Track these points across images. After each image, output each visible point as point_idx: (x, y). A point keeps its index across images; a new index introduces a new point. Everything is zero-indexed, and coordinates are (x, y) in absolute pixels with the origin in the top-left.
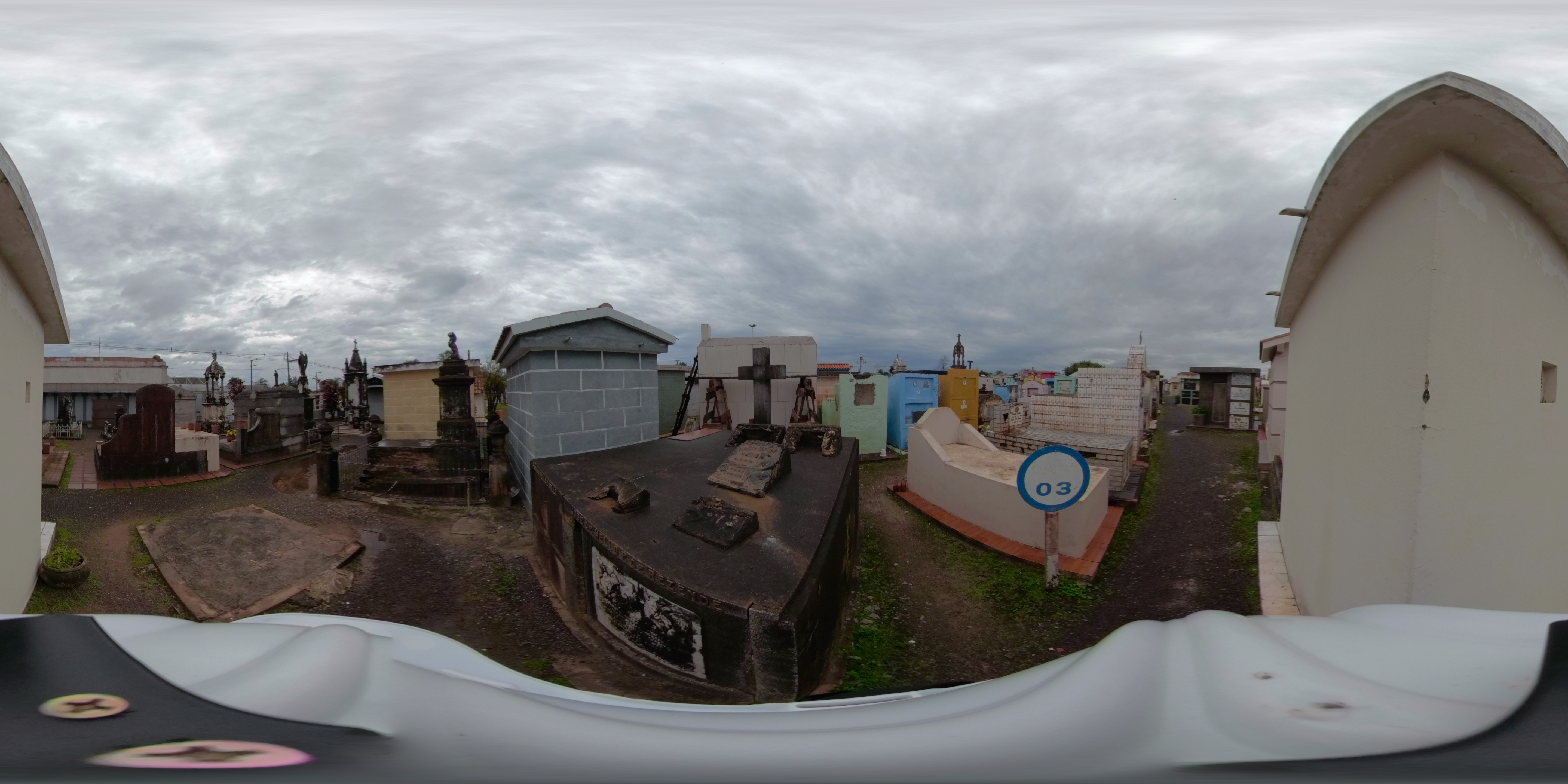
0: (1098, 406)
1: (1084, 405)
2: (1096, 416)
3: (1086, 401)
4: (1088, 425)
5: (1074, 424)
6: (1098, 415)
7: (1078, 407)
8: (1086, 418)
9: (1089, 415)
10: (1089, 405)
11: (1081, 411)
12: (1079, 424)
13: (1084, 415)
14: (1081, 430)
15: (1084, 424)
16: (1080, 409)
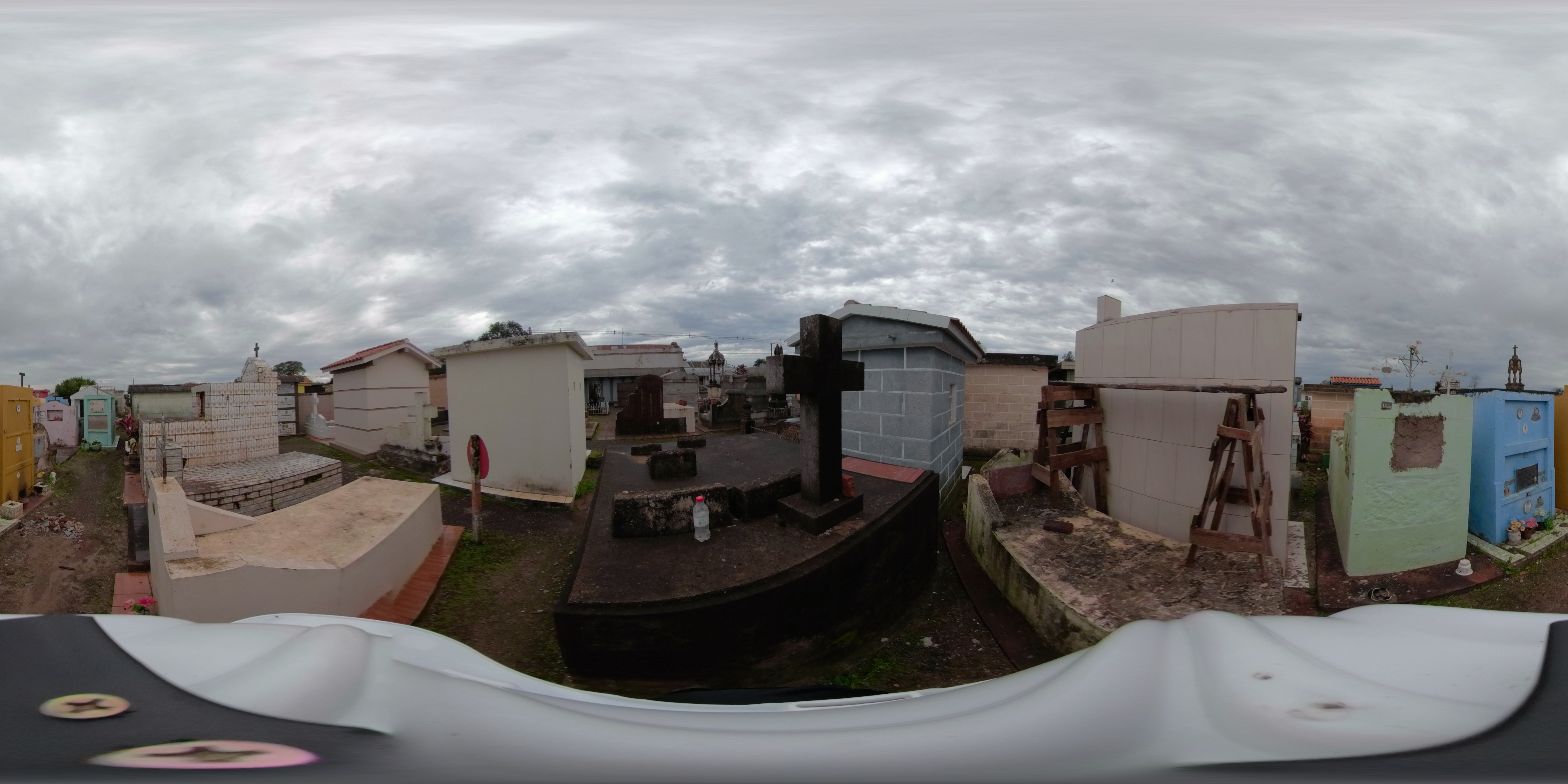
0: (237, 427)
1: (221, 429)
2: (235, 440)
3: (223, 423)
4: (227, 452)
5: (210, 454)
6: (238, 439)
7: (213, 433)
8: (224, 444)
9: (227, 440)
10: (226, 428)
11: (217, 436)
12: (216, 453)
13: (221, 440)
14: (219, 460)
15: (222, 452)
16: (217, 434)
